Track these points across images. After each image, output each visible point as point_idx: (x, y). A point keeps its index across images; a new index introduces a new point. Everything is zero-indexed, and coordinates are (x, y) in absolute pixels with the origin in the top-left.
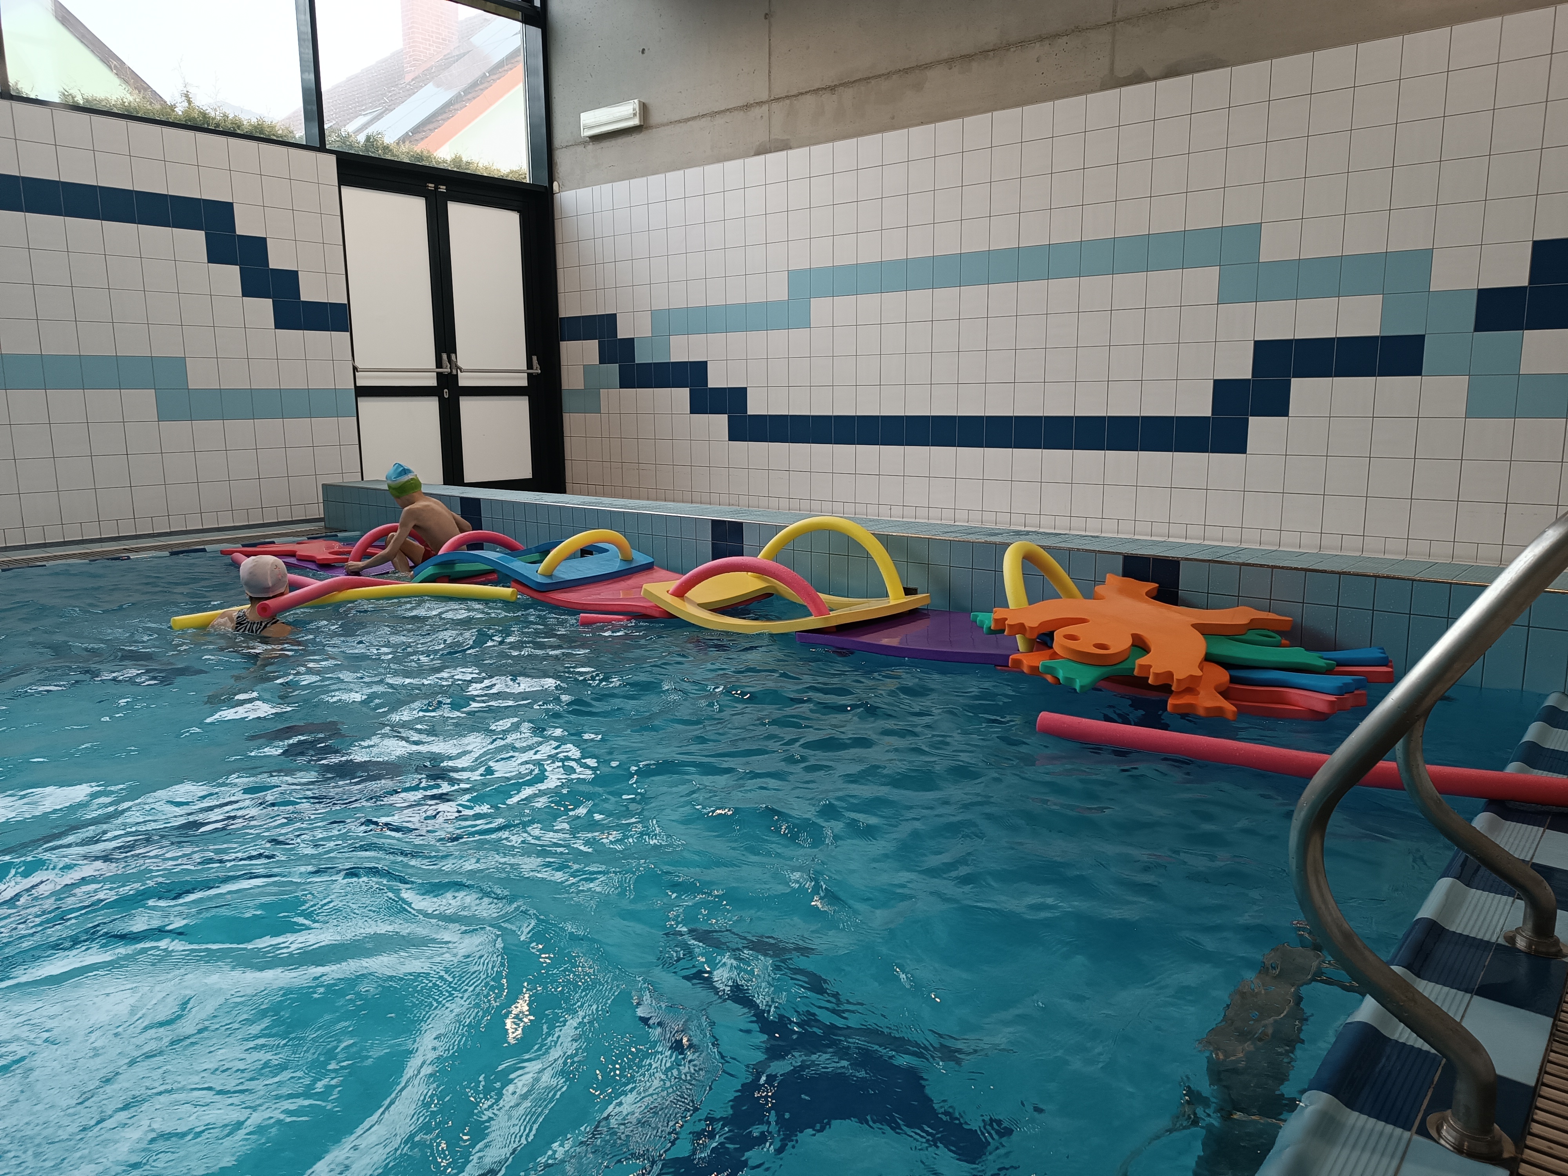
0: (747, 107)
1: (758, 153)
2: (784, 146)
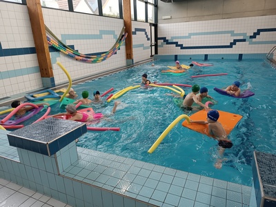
0: (184, 18)
1: (185, 22)
2: (188, 22)
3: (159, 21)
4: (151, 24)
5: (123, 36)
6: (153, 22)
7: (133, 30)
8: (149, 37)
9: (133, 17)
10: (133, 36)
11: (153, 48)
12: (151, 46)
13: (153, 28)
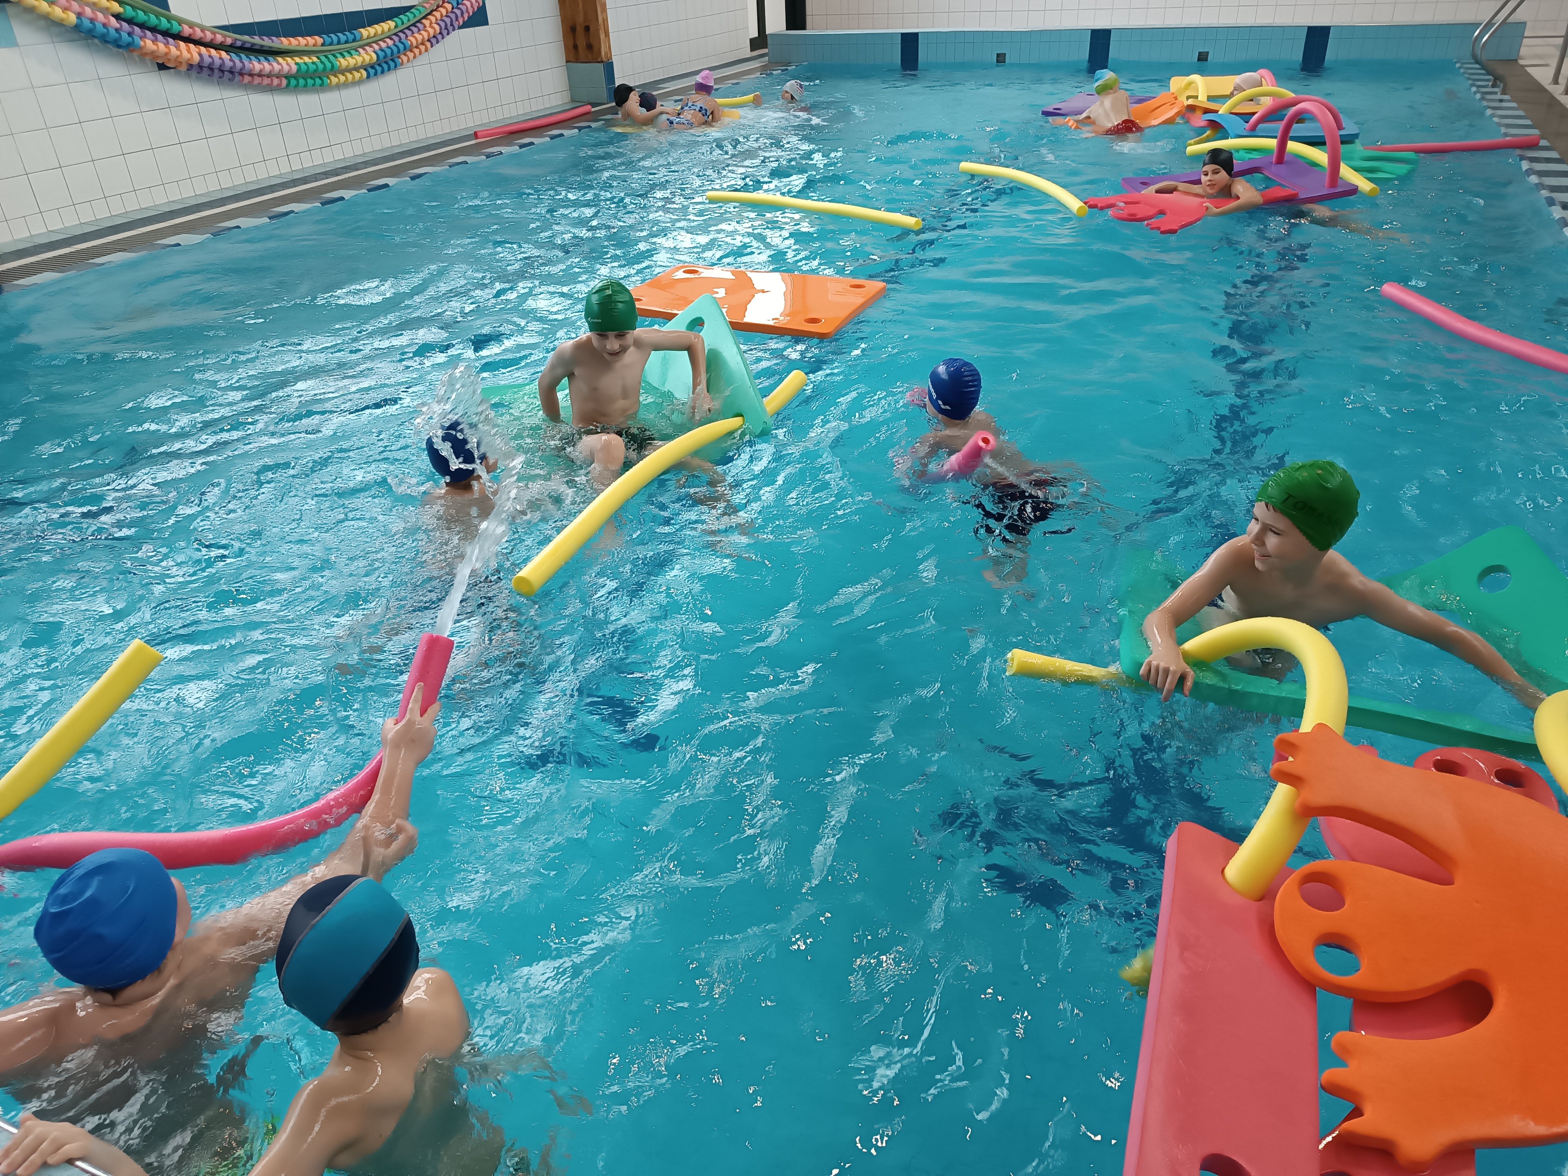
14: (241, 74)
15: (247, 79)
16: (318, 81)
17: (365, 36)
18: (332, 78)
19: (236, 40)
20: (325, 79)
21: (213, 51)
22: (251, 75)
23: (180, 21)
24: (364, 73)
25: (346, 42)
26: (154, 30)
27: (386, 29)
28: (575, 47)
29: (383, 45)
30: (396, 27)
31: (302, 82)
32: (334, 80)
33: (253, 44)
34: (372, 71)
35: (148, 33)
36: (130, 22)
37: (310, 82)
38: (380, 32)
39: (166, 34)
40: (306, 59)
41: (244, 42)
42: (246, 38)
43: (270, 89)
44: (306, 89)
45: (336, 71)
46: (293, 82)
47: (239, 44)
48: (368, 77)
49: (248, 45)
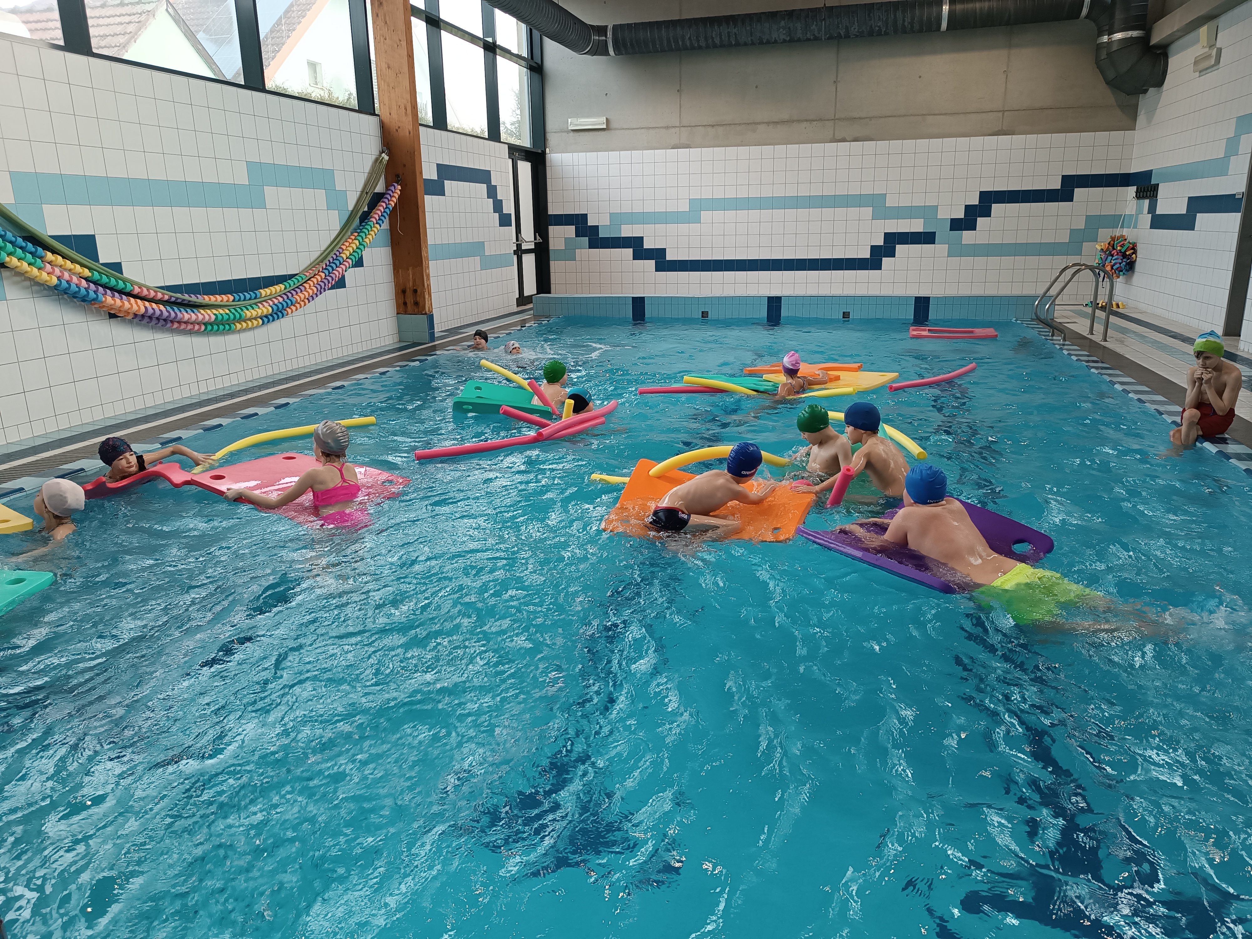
0: (667, 128)
1: (672, 148)
2: (688, 146)
3: (553, 139)
4: (515, 152)
5: (377, 198)
6: (526, 142)
7: (429, 172)
8: (509, 208)
9: (426, 112)
10: (430, 202)
11: (529, 261)
12: (519, 252)
13: (525, 168)
14: (172, 322)
15: (176, 325)
16: (227, 327)
17: (263, 295)
18: (238, 325)
19: (171, 297)
20: (232, 325)
21: (154, 305)
22: (179, 322)
23: (133, 283)
24: (261, 321)
25: (250, 299)
26: (112, 289)
27: (278, 290)
28: (405, 304)
29: (276, 301)
30: (285, 288)
31: (215, 327)
32: (239, 326)
33: (184, 300)
34: (266, 320)
35: (108, 292)
36: (95, 283)
37: (221, 327)
38: (274, 292)
39: (121, 292)
40: (221, 311)
41: (177, 299)
42: (179, 295)
43: (191, 333)
44: (217, 333)
45: (241, 320)
46: (209, 327)
47: (173, 299)
48: (263, 323)
49: (179, 301)
